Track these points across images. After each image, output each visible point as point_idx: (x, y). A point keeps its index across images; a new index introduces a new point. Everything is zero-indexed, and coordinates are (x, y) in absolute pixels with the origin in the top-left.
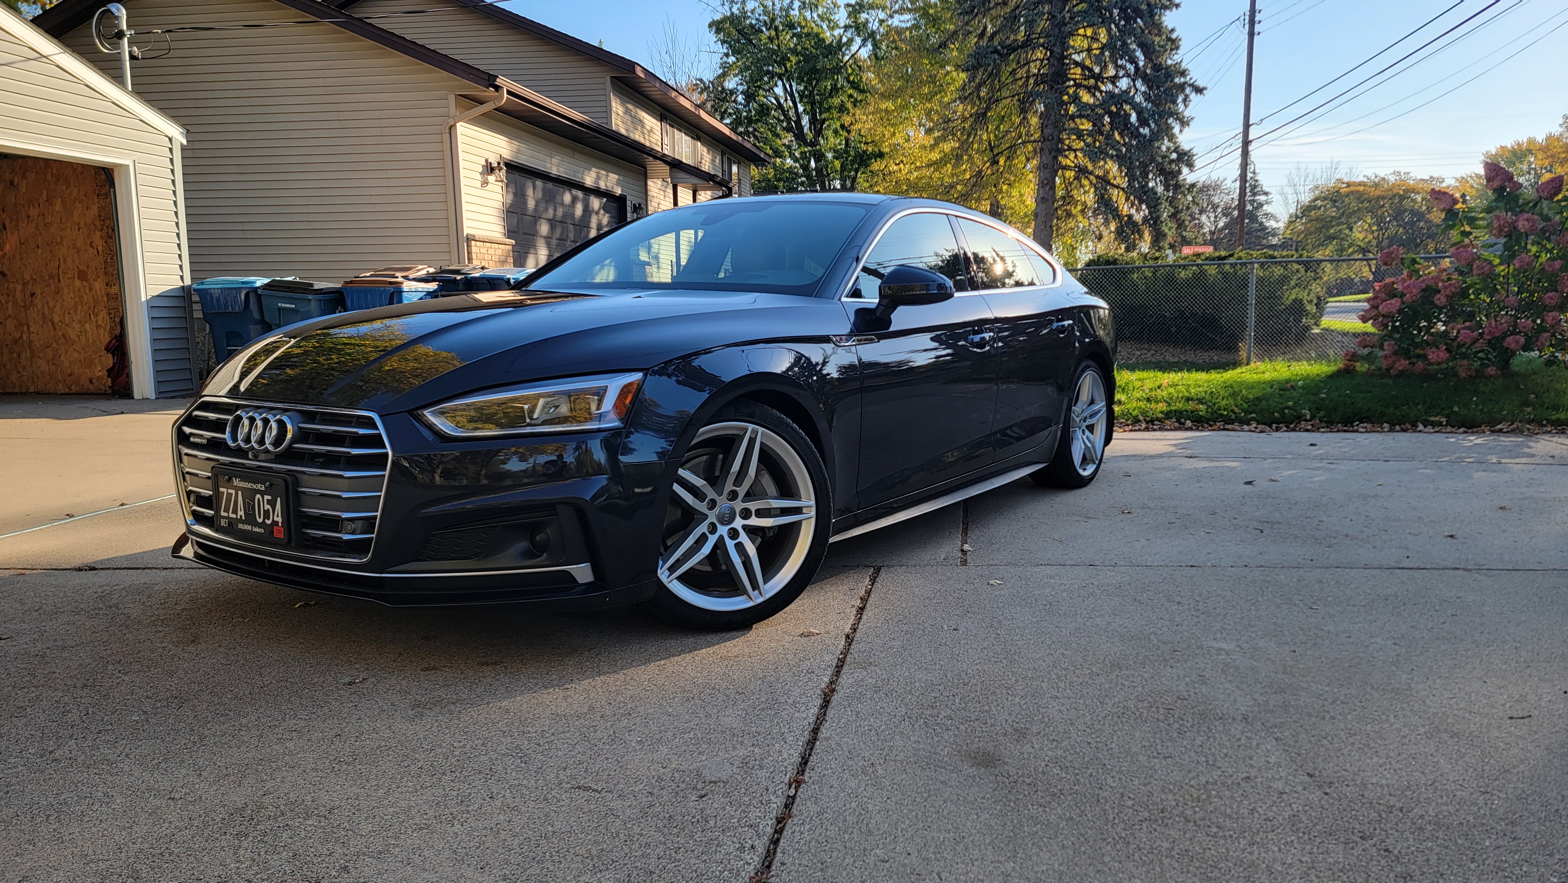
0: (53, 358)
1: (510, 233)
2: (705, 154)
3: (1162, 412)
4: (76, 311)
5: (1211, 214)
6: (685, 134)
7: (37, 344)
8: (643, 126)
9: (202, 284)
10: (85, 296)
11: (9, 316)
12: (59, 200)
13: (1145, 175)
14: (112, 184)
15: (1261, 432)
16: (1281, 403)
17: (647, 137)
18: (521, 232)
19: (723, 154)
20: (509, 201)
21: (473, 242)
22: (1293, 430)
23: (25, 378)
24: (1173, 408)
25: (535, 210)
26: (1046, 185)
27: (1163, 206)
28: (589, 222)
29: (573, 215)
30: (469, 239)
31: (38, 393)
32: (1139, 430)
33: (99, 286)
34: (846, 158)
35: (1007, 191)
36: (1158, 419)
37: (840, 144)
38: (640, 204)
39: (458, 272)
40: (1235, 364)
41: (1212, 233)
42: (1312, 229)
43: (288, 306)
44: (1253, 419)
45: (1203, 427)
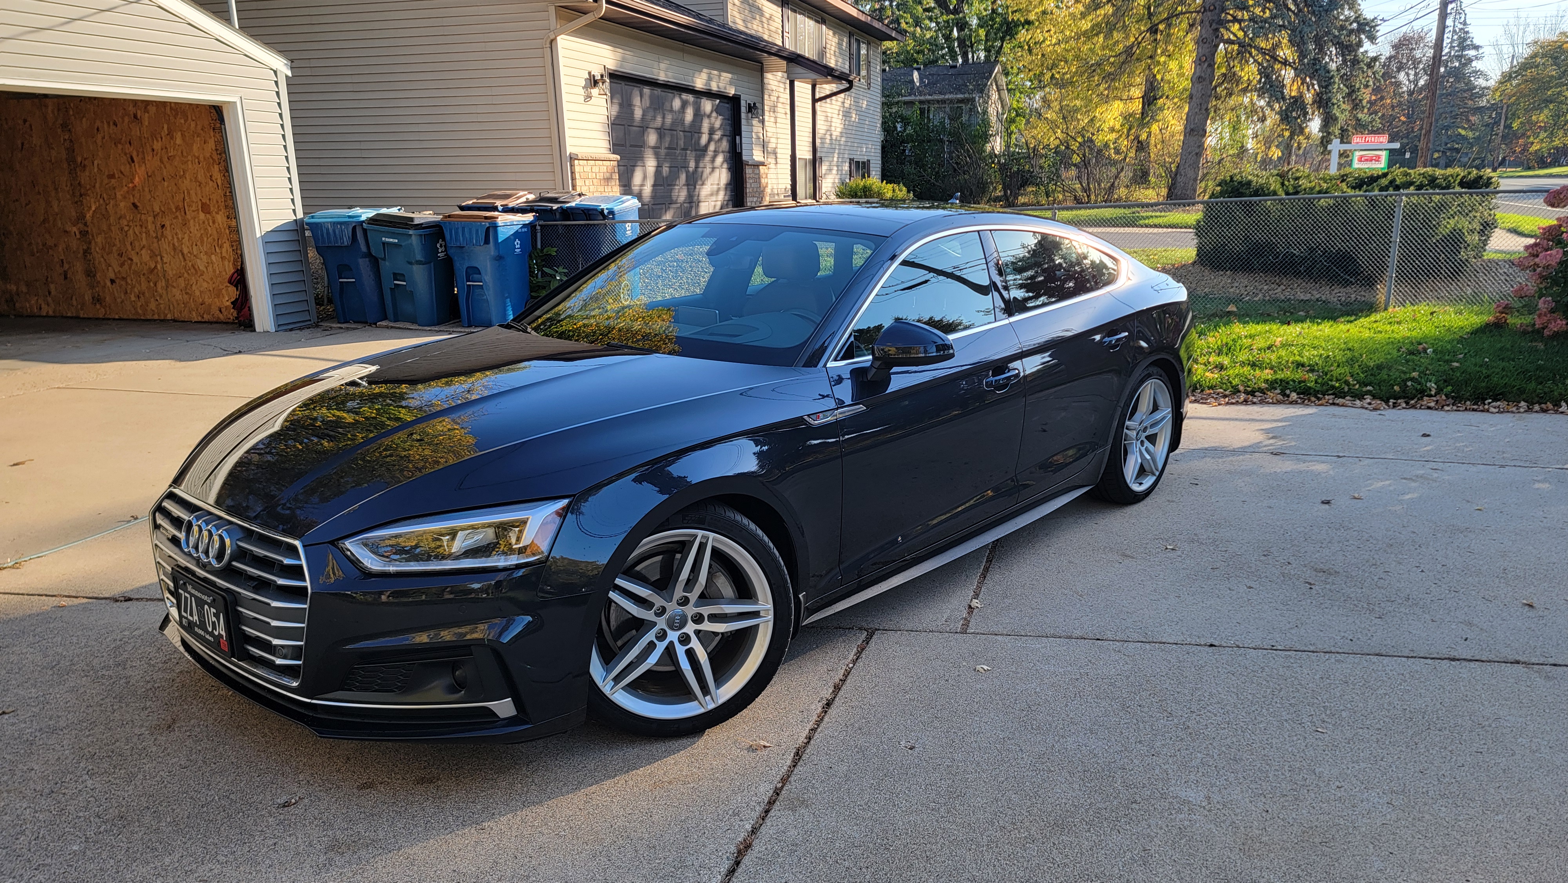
0: (186, 288)
1: (616, 147)
2: (830, 37)
3: (1266, 381)
4: (202, 242)
5: (1410, 72)
6: (808, 17)
7: (170, 273)
8: (762, 15)
9: (313, 217)
10: (209, 229)
11: (144, 247)
12: (179, 134)
13: (1321, 49)
14: (222, 120)
15: (1375, 409)
16: (1405, 373)
17: (765, 25)
18: (628, 145)
19: (851, 35)
20: (614, 113)
21: (576, 162)
22: (1414, 407)
23: (162, 306)
24: (1278, 376)
25: (643, 118)
26: (1205, 61)
27: (1336, 86)
28: (700, 127)
29: (683, 120)
30: (573, 158)
31: (175, 321)
32: (1237, 403)
33: (220, 218)
34: (992, 26)
35: (1165, 62)
36: (1262, 391)
37: (985, 10)
38: (754, 104)
39: (554, 200)
40: (1369, 308)
41: (1411, 93)
42: (1526, 91)
43: (391, 240)
44: (1369, 393)
45: (1309, 400)
